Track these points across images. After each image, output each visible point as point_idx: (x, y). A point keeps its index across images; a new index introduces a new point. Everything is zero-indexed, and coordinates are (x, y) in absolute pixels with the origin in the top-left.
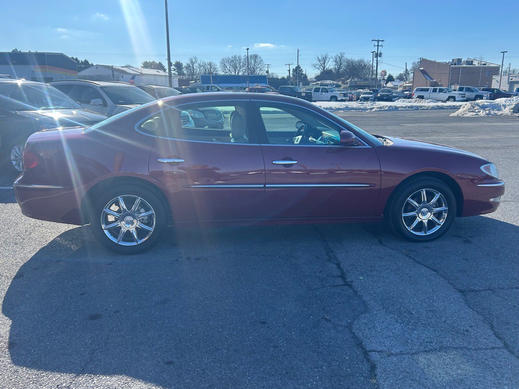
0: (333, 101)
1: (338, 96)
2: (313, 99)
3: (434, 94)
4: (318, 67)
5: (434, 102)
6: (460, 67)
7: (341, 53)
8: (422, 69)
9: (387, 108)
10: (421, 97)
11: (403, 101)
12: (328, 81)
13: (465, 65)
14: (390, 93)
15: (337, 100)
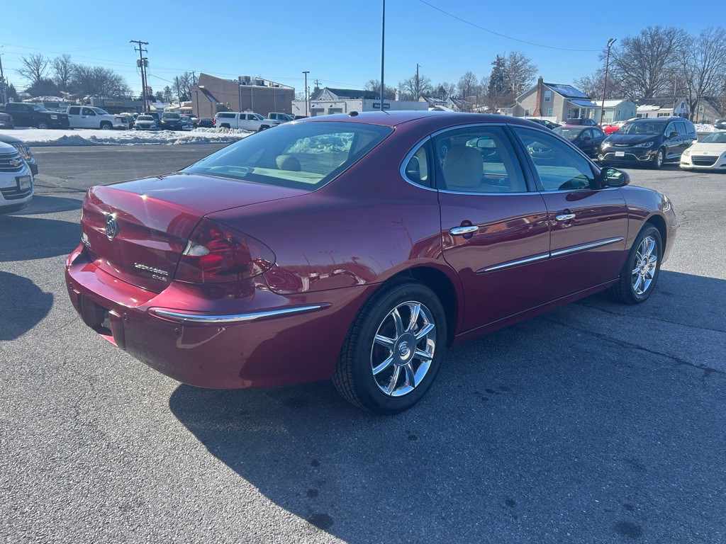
0: (105, 129)
1: (112, 121)
2: (70, 126)
3: (243, 121)
4: (27, 74)
5: (246, 132)
6: (251, 88)
7: (64, 56)
8: (203, 87)
9: (194, 141)
10: (227, 126)
11: (203, 130)
12: (54, 97)
13: (255, 86)
14: (178, 120)
15: (112, 128)
